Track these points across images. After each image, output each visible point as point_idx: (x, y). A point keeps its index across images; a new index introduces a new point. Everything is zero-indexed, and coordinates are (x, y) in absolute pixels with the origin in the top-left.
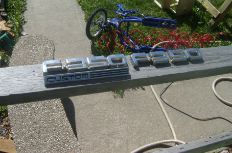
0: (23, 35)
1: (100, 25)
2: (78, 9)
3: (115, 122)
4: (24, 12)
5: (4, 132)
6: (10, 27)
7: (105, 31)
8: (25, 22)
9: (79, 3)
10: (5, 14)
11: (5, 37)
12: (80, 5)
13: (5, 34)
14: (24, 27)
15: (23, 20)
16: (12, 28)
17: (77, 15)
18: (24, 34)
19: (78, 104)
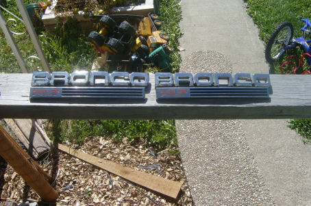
0: (179, 51)
1: (283, 45)
2: (249, 22)
3: (305, 176)
4: (179, 21)
5: (159, 169)
6: (166, 40)
7: (289, 53)
8: (181, 34)
9: (250, 14)
10: (159, 23)
11: (161, 51)
12: (252, 17)
13: (161, 48)
14: (180, 40)
15: (178, 32)
16: (168, 40)
17: (248, 30)
18: (181, 50)
19: (255, 146)
